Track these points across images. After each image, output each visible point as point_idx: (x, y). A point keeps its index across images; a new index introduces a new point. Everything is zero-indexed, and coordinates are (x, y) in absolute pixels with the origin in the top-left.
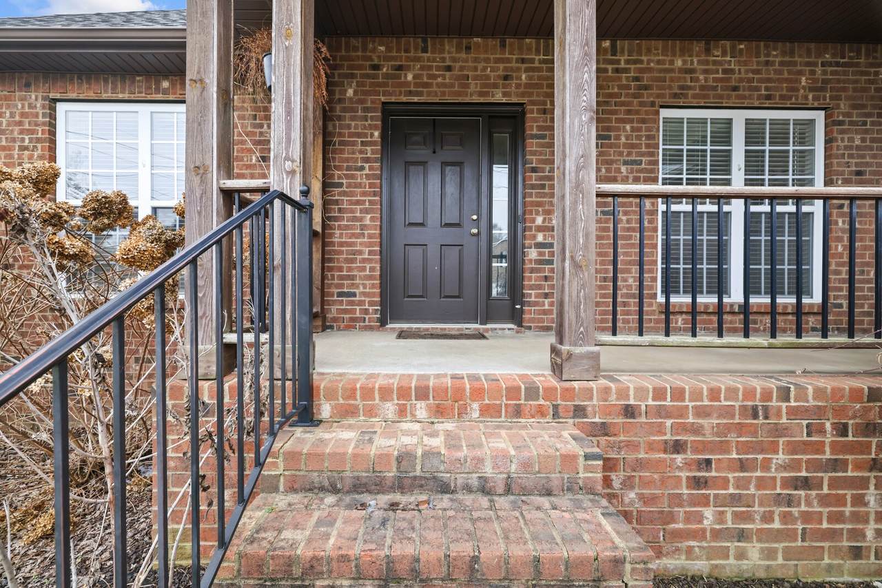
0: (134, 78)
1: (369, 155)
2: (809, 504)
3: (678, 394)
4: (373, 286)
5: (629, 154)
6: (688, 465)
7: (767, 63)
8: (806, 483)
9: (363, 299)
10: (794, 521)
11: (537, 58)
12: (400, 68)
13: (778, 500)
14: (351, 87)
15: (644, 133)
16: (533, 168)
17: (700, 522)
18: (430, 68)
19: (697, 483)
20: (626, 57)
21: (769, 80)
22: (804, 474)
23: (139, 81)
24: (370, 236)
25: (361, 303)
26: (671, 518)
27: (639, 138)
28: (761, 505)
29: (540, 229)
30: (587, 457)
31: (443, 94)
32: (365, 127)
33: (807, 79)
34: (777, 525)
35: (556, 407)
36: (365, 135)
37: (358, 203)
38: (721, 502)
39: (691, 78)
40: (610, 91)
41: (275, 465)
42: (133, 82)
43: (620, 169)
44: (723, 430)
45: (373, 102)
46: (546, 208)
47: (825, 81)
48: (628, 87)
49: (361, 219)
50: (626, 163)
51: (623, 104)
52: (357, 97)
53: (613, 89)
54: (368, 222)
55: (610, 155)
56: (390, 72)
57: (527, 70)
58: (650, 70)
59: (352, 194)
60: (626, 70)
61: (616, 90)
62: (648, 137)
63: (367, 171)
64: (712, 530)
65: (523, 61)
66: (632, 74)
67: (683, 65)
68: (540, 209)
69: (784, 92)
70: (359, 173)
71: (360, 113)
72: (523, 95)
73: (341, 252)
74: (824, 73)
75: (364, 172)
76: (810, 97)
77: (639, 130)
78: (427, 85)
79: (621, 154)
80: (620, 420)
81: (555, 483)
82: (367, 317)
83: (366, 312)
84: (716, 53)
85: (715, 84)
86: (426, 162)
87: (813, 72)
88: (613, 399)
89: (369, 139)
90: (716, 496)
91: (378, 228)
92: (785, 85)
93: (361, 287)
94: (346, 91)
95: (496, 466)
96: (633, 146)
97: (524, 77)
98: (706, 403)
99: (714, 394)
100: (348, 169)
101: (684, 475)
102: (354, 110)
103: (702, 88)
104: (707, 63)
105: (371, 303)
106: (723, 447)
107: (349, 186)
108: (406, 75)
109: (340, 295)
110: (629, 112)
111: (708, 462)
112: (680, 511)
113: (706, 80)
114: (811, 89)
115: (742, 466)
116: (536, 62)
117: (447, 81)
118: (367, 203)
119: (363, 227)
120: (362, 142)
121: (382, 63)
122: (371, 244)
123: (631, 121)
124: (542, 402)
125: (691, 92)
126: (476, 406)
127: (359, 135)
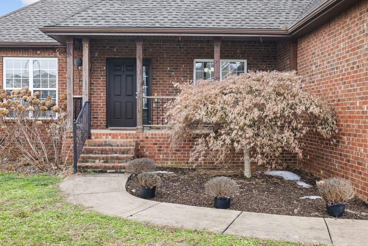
0: (29, 50)
1: (102, 74)
2: (179, 154)
3: (156, 135)
4: (104, 115)
5: (184, 74)
6: (157, 147)
7: (227, 45)
8: (178, 151)
9: (101, 119)
10: (176, 157)
11: (155, 44)
12: (112, 47)
13: (174, 153)
14: (97, 53)
15: (188, 67)
16: (154, 78)
17: (160, 157)
18: (121, 47)
19: (159, 150)
20: (183, 43)
21: (227, 51)
22: (178, 149)
23: (30, 51)
24: (103, 100)
25: (100, 120)
26: (154, 157)
27: (187, 69)
28: (171, 154)
30: (133, 141)
31: (126, 55)
32: (101, 66)
33: (239, 50)
34: (173, 158)
35: (134, 137)
36: (101, 68)
37: (99, 89)
38: (163, 154)
39: (203, 50)
40: (178, 54)
41: (86, 142)
42: (28, 52)
43: (181, 78)
44: (164, 141)
45: (104, 58)
46: (158, 91)
47: (245, 51)
48: (184, 53)
49: (100, 94)
50: (183, 77)
51: (182, 58)
52: (98, 56)
53: (179, 53)
54: (102, 95)
55: (178, 74)
56: (109, 48)
57: (152, 48)
58: (190, 48)
59: (97, 86)
60: (183, 48)
61: (180, 54)
62: (190, 69)
63: (102, 79)
64: (162, 159)
65: (151, 45)
66: (185, 49)
67: (201, 46)
68: (156, 91)
69: (232, 55)
70: (99, 80)
71: (99, 61)
72: (150, 55)
73: (94, 105)
74: (245, 48)
75: (101, 80)
76: (240, 56)
77: (187, 66)
78: (120, 52)
79: (181, 74)
80: (145, 139)
81: (128, 145)
82: (102, 125)
83: (102, 123)
84: (211, 43)
85: (211, 52)
86: (121, 75)
87: (241, 48)
88: (144, 135)
89: (102, 69)
90: (162, 153)
91: (105, 97)
92: (233, 52)
93: (100, 116)
94: (95, 54)
95: (119, 143)
96: (185, 71)
97: (151, 50)
98: (161, 136)
99: (162, 135)
100: (96, 78)
101: (157, 149)
102: (98, 60)
103: (207, 53)
104: (208, 45)
105: (103, 121)
106: (164, 144)
107: (96, 84)
108: (114, 49)
109: (93, 118)
110: (183, 61)
111: (161, 147)
112: (156, 156)
113: (208, 50)
114: (241, 54)
115: (167, 147)
116: (155, 45)
117: (127, 51)
118: (102, 89)
119: (101, 97)
120: (100, 70)
121: (106, 45)
122: (103, 102)
123: (184, 64)
124: (131, 136)
125: (203, 54)
126: (120, 137)
127: (99, 68)
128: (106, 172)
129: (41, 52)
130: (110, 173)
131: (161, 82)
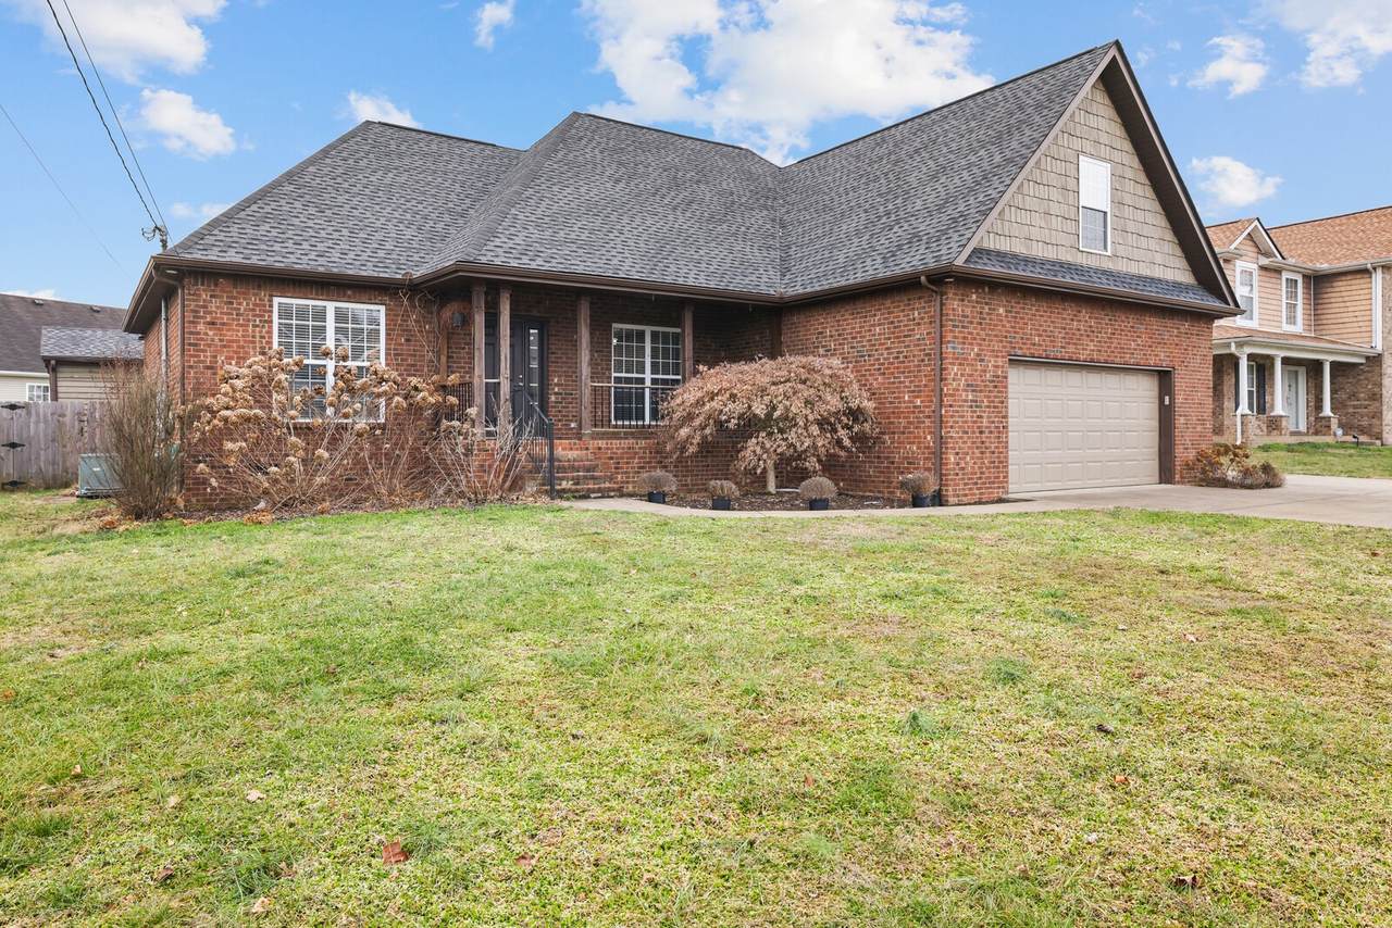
0: (330, 287)
15: (607, 337)
23: (333, 290)
29: (556, 385)
77: (603, 334)
96: (600, 342)
97: (547, 302)
115: (627, 463)
125: (626, 318)
128: (589, 497)
129: (354, 292)
130: (595, 498)
131: (564, 360)
